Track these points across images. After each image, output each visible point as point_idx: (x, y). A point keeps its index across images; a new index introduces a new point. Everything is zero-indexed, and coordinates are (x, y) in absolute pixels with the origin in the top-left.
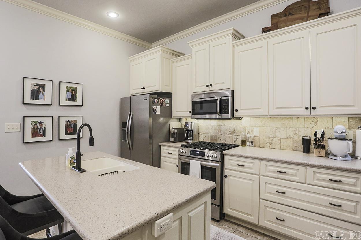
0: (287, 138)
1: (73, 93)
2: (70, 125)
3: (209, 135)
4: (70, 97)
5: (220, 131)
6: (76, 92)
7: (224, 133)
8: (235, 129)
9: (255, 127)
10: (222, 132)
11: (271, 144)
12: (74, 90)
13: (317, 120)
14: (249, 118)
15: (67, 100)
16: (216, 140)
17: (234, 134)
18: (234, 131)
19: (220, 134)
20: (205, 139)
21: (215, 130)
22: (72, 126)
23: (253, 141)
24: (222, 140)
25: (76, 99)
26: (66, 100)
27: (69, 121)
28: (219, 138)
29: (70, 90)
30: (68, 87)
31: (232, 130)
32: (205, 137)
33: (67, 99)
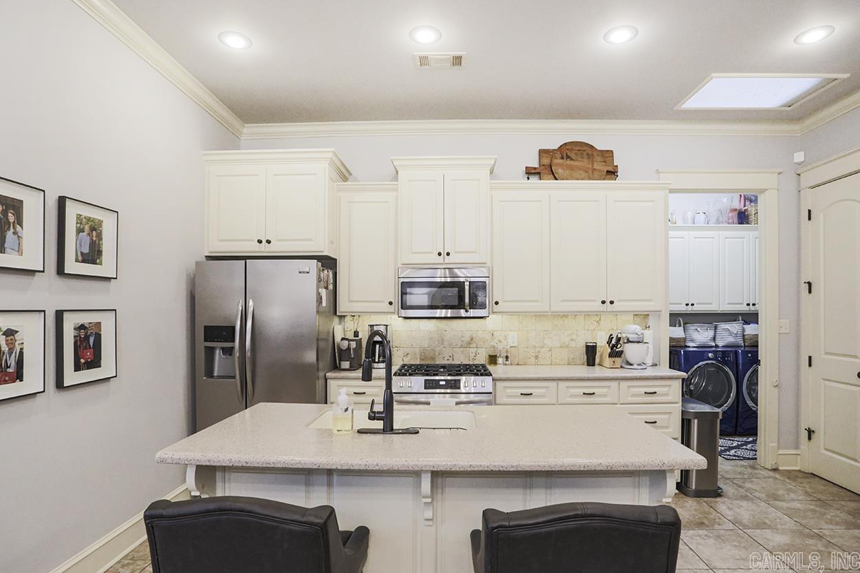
0: (561, 347)
1: (94, 239)
2: (87, 338)
3: (417, 351)
4: (86, 250)
5: (442, 341)
6: (100, 236)
7: (450, 345)
8: (475, 336)
9: (511, 331)
10: (446, 343)
11: (537, 357)
12: (96, 228)
13: (600, 319)
14: (500, 316)
15: (80, 258)
16: (433, 359)
17: (472, 346)
18: (472, 339)
19: (442, 346)
20: (409, 358)
21: (431, 339)
22: (92, 340)
23: (509, 355)
24: (446, 358)
25: (99, 258)
26: (77, 261)
27: (82, 327)
28: (439, 354)
29: (87, 228)
30: (81, 215)
31: (467, 339)
32: (408, 354)
33: (79, 254)
